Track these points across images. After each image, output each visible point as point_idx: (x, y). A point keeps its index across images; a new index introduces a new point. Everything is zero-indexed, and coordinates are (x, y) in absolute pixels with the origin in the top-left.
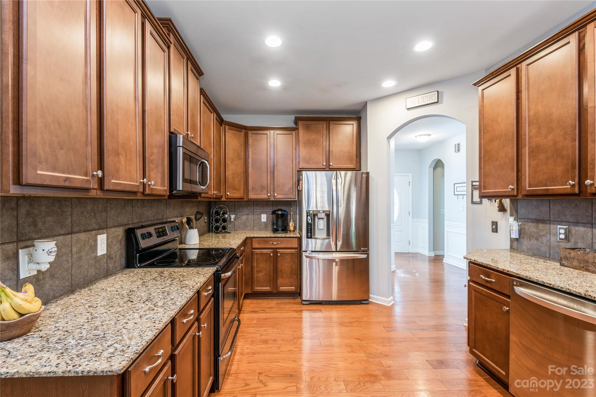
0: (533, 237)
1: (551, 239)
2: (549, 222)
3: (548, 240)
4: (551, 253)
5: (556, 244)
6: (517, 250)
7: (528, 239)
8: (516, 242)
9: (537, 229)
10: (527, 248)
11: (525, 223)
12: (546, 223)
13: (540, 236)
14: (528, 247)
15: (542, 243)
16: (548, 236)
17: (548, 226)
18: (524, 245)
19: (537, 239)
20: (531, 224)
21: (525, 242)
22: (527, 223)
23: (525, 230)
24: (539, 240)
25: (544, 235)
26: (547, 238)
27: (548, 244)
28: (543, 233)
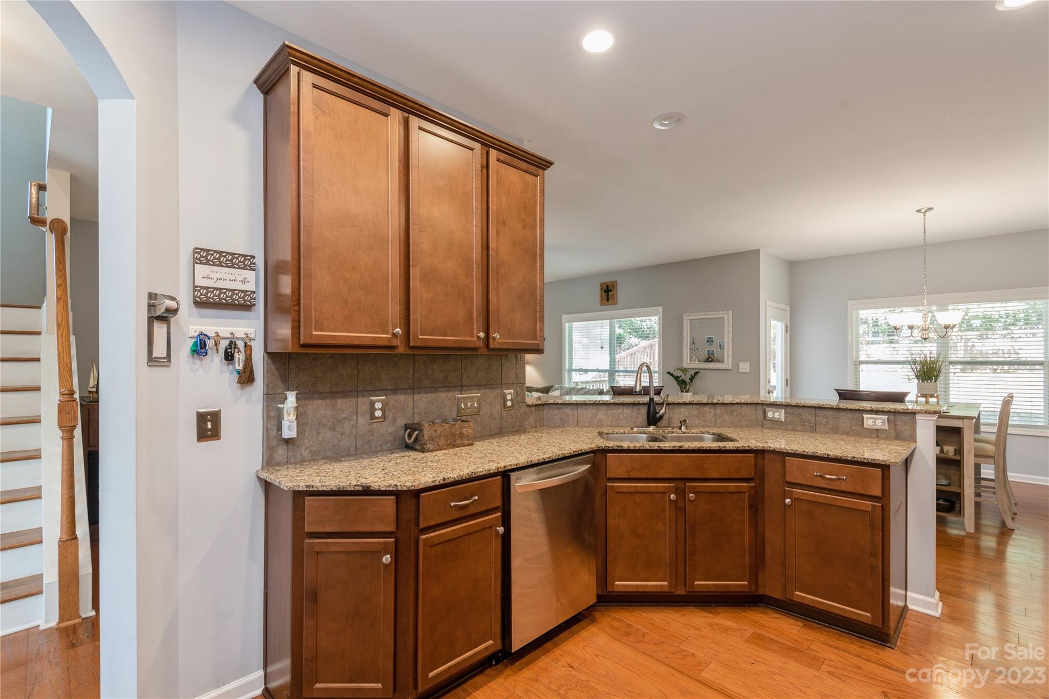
0: (325, 426)
1: (359, 421)
2: (355, 393)
3: (353, 425)
4: (358, 445)
5: (367, 428)
6: (287, 463)
7: (315, 433)
8: (285, 447)
9: (332, 409)
10: (311, 452)
11: (307, 402)
12: (350, 397)
13: (340, 421)
14: (314, 449)
15: (342, 434)
16: (354, 418)
17: (352, 401)
18: (303, 448)
19: (333, 429)
20: (320, 402)
21: (305, 441)
22: (311, 402)
23: (308, 416)
24: (337, 429)
25: (346, 418)
26: (352, 423)
27: (354, 432)
28: (344, 415)
